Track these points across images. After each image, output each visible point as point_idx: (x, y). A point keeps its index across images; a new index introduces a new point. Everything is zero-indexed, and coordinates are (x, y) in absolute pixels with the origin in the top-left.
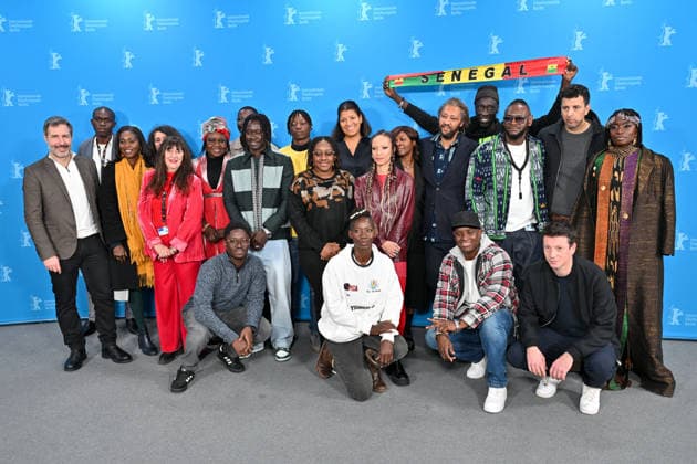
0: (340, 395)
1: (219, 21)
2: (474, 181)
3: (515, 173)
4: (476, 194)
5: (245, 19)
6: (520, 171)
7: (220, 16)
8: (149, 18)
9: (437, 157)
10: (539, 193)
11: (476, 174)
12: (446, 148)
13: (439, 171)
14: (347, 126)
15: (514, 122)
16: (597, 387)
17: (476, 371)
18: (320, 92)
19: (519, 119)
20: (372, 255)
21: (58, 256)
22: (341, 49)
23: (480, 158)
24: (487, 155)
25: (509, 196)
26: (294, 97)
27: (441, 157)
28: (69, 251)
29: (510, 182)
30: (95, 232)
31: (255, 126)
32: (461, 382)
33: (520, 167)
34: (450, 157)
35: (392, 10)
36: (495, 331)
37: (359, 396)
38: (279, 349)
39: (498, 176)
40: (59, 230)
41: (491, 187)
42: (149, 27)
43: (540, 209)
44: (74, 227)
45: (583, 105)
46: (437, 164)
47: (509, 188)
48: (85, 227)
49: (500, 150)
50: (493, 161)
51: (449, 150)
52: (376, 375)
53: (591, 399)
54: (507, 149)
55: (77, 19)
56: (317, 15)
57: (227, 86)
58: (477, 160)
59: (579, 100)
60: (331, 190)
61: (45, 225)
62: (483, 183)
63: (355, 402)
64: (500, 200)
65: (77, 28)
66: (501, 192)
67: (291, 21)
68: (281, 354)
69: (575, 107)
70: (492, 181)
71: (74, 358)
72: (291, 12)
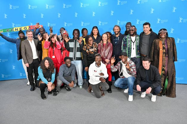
0: (94, 97)
1: (64, 6)
2: (123, 46)
3: (133, 43)
4: (123, 49)
5: (70, 6)
6: (134, 43)
7: (64, 5)
8: (47, 6)
9: (115, 39)
10: (137, 48)
11: (124, 44)
12: (117, 37)
13: (116, 43)
14: (94, 32)
15: (131, 31)
16: (155, 95)
17: (126, 91)
18: (88, 24)
19: (132, 30)
20: (100, 64)
21: (28, 63)
22: (94, 13)
23: (124, 40)
24: (126, 39)
25: (131, 49)
26: (82, 25)
27: (116, 39)
28: (31, 62)
29: (131, 45)
30: (37, 58)
31: (76, 32)
32: (122, 94)
33: (134, 42)
34: (118, 39)
35: (106, 4)
36: (131, 82)
37: (98, 97)
38: (80, 86)
39: (128, 44)
40: (29, 57)
41: (127, 47)
42: (47, 8)
43: (137, 52)
44: (32, 56)
45: (149, 27)
46: (115, 41)
47: (131, 47)
48: (35, 56)
49: (129, 38)
50: (127, 40)
51: (118, 37)
52: (102, 92)
53: (154, 98)
54: (131, 38)
55: (30, 6)
56: (88, 5)
57: (66, 22)
58: (124, 41)
59: (148, 26)
60: (93, 49)
61: (26, 56)
62: (125, 46)
63: (97, 98)
64: (128, 50)
65: (30, 8)
66: (129, 48)
67: (82, 6)
68: (81, 87)
69: (147, 28)
70: (127, 45)
71: (32, 88)
72: (82, 4)
